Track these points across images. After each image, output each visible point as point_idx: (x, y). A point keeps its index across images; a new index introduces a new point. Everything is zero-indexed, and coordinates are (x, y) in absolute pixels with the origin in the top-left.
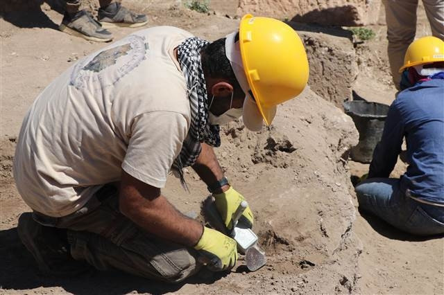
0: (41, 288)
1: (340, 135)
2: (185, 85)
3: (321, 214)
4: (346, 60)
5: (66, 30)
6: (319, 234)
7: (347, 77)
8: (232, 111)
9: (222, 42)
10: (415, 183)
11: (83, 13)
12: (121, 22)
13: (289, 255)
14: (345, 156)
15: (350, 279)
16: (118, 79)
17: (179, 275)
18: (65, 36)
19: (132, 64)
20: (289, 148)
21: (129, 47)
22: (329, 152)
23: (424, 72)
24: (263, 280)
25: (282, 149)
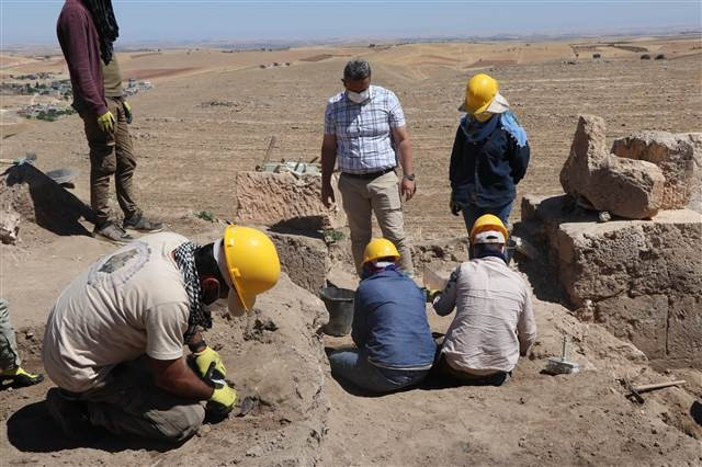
0: (65, 451)
1: (314, 316)
2: (183, 280)
3: (296, 380)
4: (321, 256)
5: (97, 236)
6: (294, 397)
7: (321, 269)
8: (219, 301)
9: (211, 246)
10: (374, 352)
11: (110, 223)
12: (143, 229)
13: (271, 415)
14: (319, 332)
15: (319, 432)
16: (127, 279)
17: (181, 435)
18: (96, 242)
19: (138, 265)
20: (272, 328)
21: (135, 252)
22: (305, 330)
23: (379, 264)
24: (250, 436)
25: (267, 329)
